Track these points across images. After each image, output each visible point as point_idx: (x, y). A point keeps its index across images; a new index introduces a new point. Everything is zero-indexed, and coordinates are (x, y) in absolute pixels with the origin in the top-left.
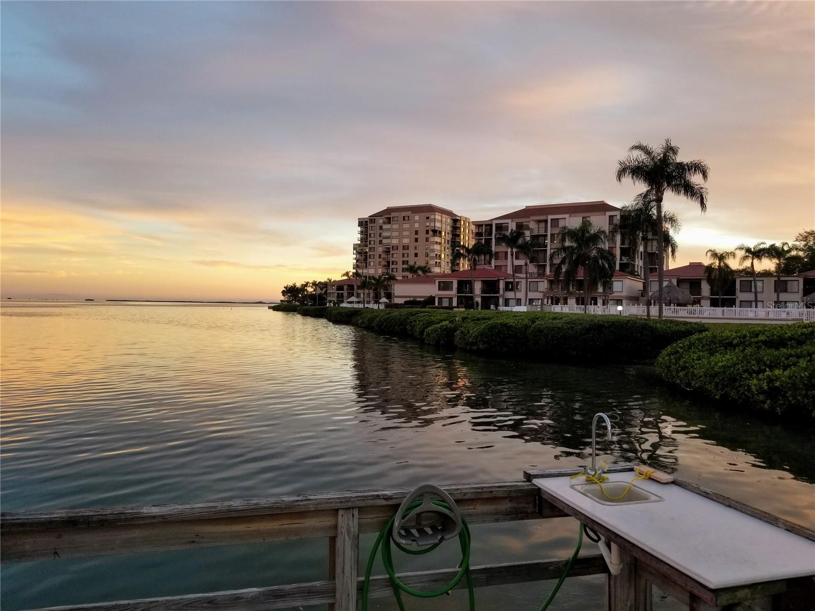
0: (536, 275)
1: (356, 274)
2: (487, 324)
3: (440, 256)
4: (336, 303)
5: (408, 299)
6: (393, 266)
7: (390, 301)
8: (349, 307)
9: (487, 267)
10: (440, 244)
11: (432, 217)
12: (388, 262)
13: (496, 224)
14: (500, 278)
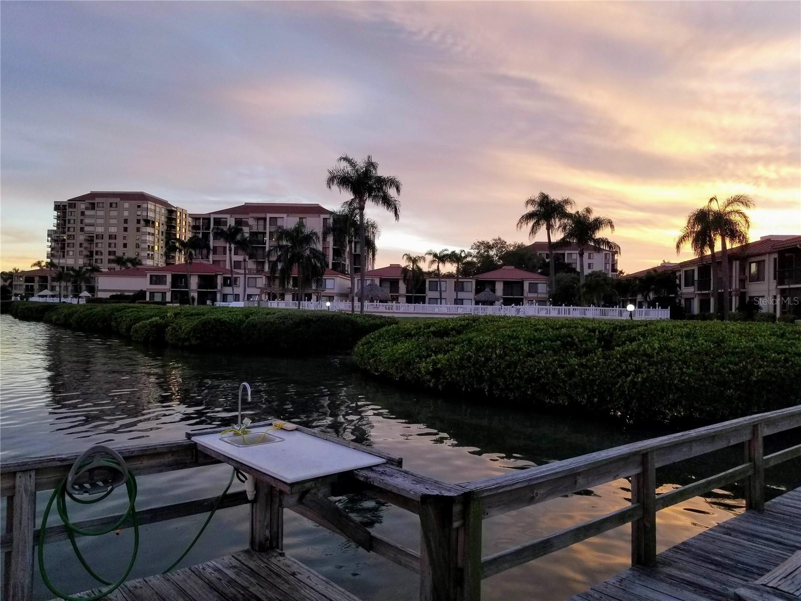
0: (255, 272)
1: (51, 265)
2: (200, 319)
3: (153, 248)
4: (24, 297)
5: (114, 293)
6: (97, 257)
7: (93, 295)
8: (41, 301)
9: (204, 262)
10: (153, 234)
11: (145, 206)
12: (92, 252)
13: (214, 218)
14: (217, 273)
